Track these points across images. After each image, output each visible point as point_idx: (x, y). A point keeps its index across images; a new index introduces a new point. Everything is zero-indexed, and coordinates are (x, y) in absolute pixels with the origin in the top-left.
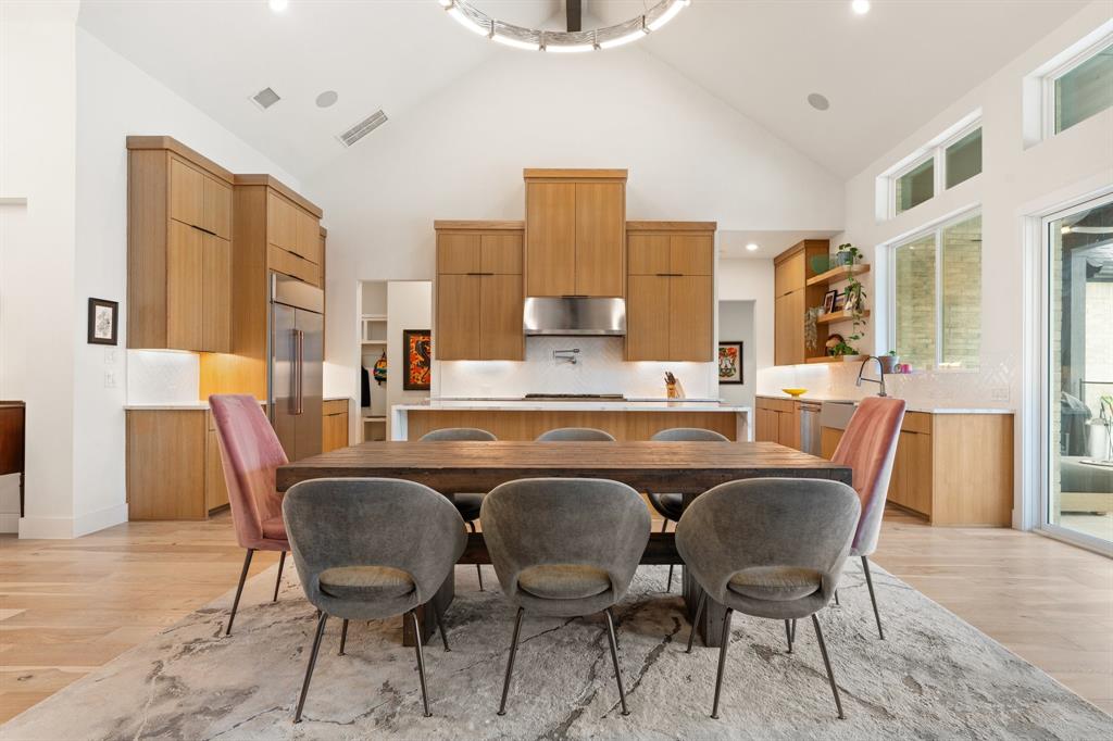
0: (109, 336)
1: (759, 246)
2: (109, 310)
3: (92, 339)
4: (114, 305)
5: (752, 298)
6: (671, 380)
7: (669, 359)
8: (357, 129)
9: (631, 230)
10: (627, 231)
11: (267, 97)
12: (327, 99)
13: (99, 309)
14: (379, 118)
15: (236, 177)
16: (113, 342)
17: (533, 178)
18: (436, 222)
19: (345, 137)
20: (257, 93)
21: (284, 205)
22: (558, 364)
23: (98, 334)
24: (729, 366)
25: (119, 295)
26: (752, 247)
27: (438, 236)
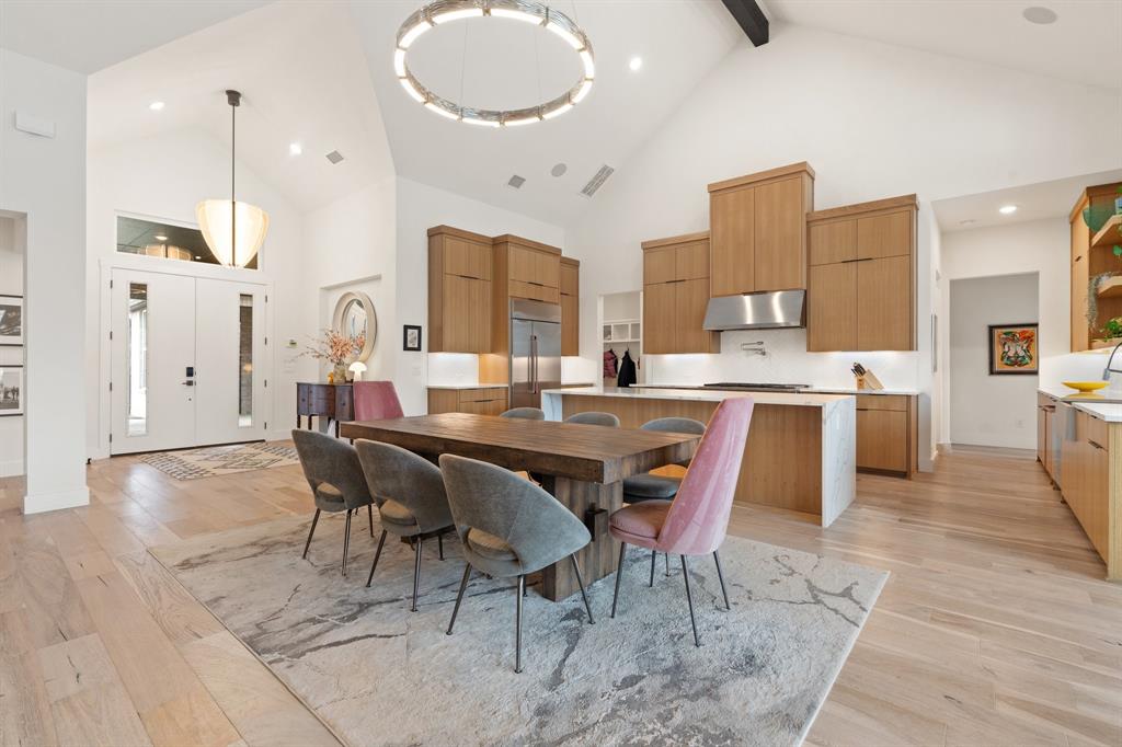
0: (416, 346)
1: (1017, 206)
2: (416, 331)
3: (406, 348)
4: (419, 328)
5: (1035, 270)
6: (858, 370)
7: (856, 349)
8: (591, 183)
9: (812, 221)
10: (807, 222)
11: (517, 181)
12: (559, 170)
13: (410, 331)
14: (606, 172)
15: (494, 239)
16: (419, 349)
17: (716, 191)
18: (643, 244)
19: (584, 191)
20: (508, 180)
21: (525, 253)
22: (748, 355)
23: (410, 345)
24: (1022, 353)
25: (423, 323)
26: (1008, 210)
27: (645, 254)
